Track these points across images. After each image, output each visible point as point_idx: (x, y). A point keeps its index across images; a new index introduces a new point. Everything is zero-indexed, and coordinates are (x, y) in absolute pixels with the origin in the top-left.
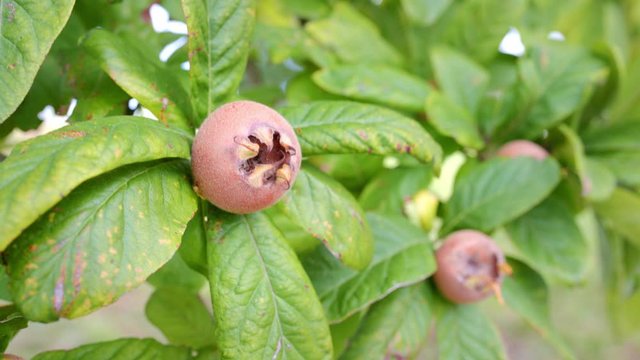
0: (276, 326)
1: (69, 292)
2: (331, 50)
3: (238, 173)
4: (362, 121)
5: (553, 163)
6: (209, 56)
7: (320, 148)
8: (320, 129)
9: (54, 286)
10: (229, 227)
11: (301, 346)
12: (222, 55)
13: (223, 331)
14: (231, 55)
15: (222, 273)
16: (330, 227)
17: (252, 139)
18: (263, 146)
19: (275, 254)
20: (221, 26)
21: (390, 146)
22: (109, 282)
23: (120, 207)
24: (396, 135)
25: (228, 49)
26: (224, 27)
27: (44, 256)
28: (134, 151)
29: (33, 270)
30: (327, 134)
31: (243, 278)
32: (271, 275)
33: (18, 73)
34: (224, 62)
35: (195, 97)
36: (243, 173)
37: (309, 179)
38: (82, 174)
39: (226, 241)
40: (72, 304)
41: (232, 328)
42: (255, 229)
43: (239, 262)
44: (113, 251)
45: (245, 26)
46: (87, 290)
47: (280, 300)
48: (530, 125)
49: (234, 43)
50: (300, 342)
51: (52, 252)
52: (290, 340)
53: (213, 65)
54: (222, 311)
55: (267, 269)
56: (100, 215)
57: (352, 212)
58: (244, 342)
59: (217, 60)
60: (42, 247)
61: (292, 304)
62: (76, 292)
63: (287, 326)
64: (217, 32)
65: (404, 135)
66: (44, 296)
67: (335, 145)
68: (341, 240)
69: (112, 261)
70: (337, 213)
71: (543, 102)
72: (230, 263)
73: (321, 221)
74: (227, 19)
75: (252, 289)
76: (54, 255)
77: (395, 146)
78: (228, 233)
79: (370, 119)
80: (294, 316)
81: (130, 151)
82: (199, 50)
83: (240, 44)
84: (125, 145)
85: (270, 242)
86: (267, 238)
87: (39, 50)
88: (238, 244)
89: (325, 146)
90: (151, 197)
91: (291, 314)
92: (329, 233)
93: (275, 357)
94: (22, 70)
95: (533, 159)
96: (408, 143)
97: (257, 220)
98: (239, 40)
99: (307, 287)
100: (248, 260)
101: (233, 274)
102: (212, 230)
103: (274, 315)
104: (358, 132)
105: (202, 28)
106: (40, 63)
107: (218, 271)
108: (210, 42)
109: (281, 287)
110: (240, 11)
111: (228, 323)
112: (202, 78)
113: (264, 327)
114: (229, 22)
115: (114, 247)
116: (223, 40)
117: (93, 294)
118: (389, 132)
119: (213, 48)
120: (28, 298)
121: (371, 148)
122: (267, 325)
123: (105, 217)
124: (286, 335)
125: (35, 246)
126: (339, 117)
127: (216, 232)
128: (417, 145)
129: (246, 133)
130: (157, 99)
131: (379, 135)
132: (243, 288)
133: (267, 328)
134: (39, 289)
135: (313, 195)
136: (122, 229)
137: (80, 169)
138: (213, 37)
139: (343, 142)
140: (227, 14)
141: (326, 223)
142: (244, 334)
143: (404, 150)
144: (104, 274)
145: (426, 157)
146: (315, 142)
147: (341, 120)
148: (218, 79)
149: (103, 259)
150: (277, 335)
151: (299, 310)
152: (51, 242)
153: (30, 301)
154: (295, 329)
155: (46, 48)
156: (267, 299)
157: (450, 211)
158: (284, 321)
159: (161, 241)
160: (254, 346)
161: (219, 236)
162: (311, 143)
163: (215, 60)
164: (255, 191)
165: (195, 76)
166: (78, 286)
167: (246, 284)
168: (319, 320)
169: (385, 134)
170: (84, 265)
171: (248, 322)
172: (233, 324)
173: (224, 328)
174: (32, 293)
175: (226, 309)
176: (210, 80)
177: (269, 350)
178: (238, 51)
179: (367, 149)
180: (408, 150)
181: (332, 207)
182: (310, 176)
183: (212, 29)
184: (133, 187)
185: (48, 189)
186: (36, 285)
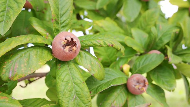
0: (74, 92)
1: (13, 73)
2: (102, 27)
3: (62, 48)
4: (100, 38)
5: (162, 55)
6: (60, 23)
7: (87, 45)
8: (88, 40)
9: (9, 71)
10: (62, 65)
11: (81, 98)
12: (63, 22)
13: (59, 92)
14: (66, 22)
15: (59, 77)
16: (90, 67)
17: (65, 39)
18: (68, 41)
19: (75, 73)
20: (63, 15)
21: (106, 44)
22: (23, 71)
23: (29, 54)
24: (108, 42)
25: (65, 21)
26: (64, 15)
27: (8, 64)
28: (33, 40)
29: (5, 67)
30: (89, 41)
31: (65, 78)
32: (73, 78)
33: (8, 23)
34: (64, 24)
35: (55, 33)
36: (63, 48)
37: (85, 54)
38: (18, 44)
39: (61, 69)
40: (14, 76)
41: (61, 91)
42: (69, 67)
43: (64, 74)
44: (25, 64)
45: (69, 15)
46: (18, 73)
47: (75, 85)
48: (157, 46)
49: (67, 20)
50: (81, 97)
51: (10, 63)
52: (78, 96)
53: (61, 25)
54: (58, 86)
55: (72, 77)
56: (23, 55)
57: (97, 63)
58: (64, 95)
59: (62, 24)
60: (8, 62)
61: (79, 86)
62: (15, 73)
63: (77, 92)
64: (62, 16)
65: (111, 42)
66: (7, 74)
67: (91, 44)
68: (94, 70)
69: (25, 67)
70: (92, 63)
71: (161, 39)
72: (61, 74)
73: (88, 65)
74: (64, 13)
75: (67, 81)
76: (10, 64)
77: (108, 45)
78: (62, 67)
79: (102, 38)
80: (79, 90)
81: (32, 40)
82: (56, 20)
83: (68, 20)
84: (30, 38)
85: (73, 70)
86: (72, 69)
87: (14, 18)
88: (64, 70)
89: (89, 44)
90: (38, 53)
91: (78, 89)
92: (90, 68)
93: (73, 100)
94: (9, 23)
95: (157, 54)
96: (112, 44)
97: (70, 64)
98: (68, 19)
99: (84, 83)
100: (67, 74)
101: (62, 77)
102: (58, 66)
103: (73, 89)
104: (97, 41)
105: (57, 14)
106: (14, 21)
107: (58, 76)
108: (60, 19)
109: (75, 81)
110: (68, 11)
111: (60, 90)
112: (57, 27)
113: (70, 91)
114: (65, 14)
115: (26, 63)
116: (64, 19)
117: (19, 74)
118: (106, 41)
119: (60, 20)
120: (3, 74)
121: (101, 45)
122: (71, 91)
123: (24, 56)
124: (77, 95)
125: (6, 62)
126: (94, 37)
127: (59, 66)
128: (115, 45)
129: (64, 38)
130: (45, 33)
131: (103, 42)
132: (64, 81)
133: (71, 92)
134: (6, 72)
135: (86, 58)
136: (29, 59)
137: (18, 42)
138: (61, 18)
139: (93, 43)
140: (65, 12)
141: (89, 66)
142: (64, 93)
143: (111, 46)
144: (22, 69)
145: (118, 48)
146: (86, 44)
147: (94, 38)
148: (62, 29)
149: (22, 66)
150: (74, 94)
151: (81, 88)
152: (10, 61)
153: (3, 75)
154: (79, 93)
155: (15, 18)
156: (71, 84)
157: (134, 70)
158: (76, 91)
159: (39, 63)
160: (66, 96)
161: (59, 68)
162: (85, 44)
163: (61, 24)
164: (66, 53)
165: (55, 27)
166: (16, 71)
167: (66, 80)
168: (87, 92)
169: (105, 42)
170: (17, 67)
171: (65, 90)
172: (61, 90)
173: (59, 91)
174: (4, 73)
175: (59, 86)
176: (60, 29)
177: (71, 98)
178: (68, 22)
179: (100, 45)
180: (112, 46)
181: (91, 61)
182: (85, 53)
183: (60, 16)
184: (33, 50)
185: (9, 47)
186: (5, 71)
